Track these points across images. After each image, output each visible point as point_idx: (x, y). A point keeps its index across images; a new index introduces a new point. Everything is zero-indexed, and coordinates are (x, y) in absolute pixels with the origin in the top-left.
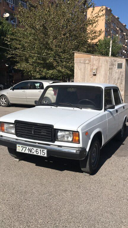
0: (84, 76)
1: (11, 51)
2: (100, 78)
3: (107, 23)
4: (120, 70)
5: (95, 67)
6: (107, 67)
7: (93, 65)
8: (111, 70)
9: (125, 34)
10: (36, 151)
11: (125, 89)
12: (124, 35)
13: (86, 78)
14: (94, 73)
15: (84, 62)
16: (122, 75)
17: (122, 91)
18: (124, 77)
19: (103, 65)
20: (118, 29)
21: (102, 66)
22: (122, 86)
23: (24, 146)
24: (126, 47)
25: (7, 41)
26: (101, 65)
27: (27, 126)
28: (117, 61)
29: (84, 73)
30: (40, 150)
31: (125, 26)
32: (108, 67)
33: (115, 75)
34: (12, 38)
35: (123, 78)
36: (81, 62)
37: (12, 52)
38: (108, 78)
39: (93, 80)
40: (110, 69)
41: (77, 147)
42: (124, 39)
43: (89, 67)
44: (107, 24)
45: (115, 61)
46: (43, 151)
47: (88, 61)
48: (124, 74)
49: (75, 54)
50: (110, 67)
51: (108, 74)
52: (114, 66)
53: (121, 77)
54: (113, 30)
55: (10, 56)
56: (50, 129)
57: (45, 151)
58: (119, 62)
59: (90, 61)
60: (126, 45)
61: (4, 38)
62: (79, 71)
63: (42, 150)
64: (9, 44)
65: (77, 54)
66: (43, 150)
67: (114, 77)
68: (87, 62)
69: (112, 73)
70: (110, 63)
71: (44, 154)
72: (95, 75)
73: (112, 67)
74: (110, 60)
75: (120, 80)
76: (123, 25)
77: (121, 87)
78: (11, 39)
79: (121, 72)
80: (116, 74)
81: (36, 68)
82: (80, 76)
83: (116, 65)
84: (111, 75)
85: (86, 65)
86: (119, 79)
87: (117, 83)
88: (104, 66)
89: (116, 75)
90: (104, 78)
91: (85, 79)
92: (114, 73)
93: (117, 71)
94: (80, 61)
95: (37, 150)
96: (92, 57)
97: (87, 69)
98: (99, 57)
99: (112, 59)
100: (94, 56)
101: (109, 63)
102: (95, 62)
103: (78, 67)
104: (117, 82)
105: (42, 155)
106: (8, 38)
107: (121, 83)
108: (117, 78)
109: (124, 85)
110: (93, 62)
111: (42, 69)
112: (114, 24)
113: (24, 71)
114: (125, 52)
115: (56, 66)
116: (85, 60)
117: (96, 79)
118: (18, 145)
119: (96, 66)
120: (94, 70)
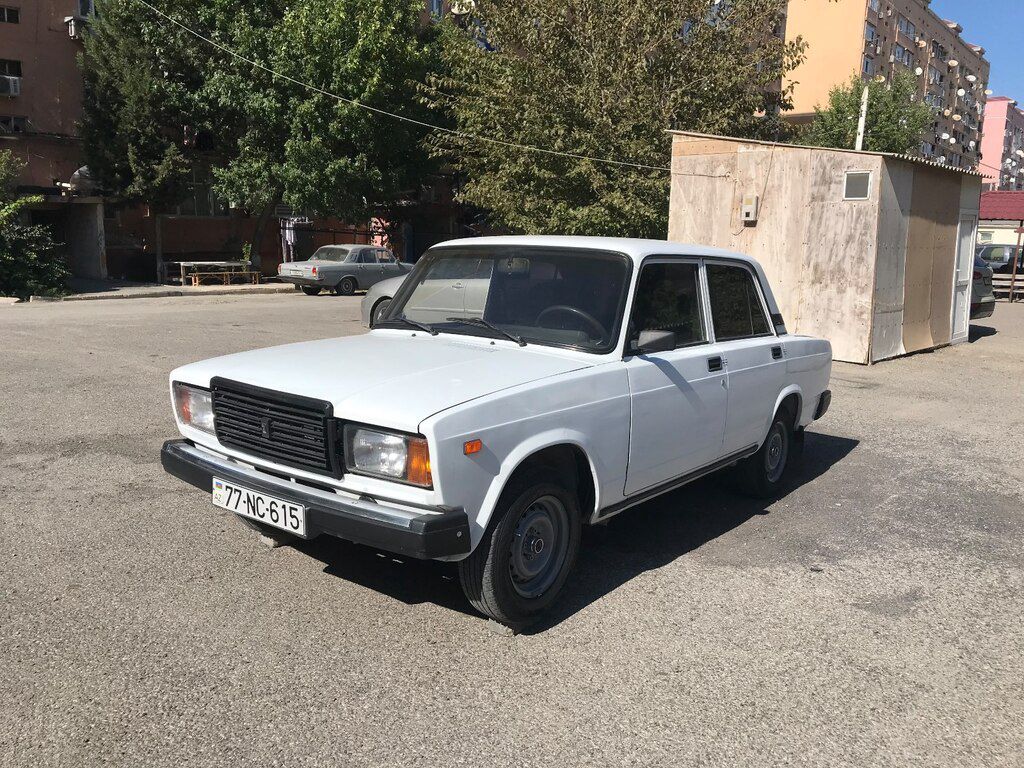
0: (709, 227)
1: (439, 135)
2: (771, 238)
3: (875, 23)
4: (858, 203)
5: (752, 193)
6: (803, 189)
7: (745, 183)
8: (817, 204)
9: (954, 63)
10: (272, 511)
11: (875, 283)
12: (949, 68)
13: (715, 237)
14: (748, 215)
15: (709, 173)
16: (866, 226)
17: (862, 292)
18: (875, 234)
19: (787, 183)
20: (923, 44)
21: (780, 186)
22: (863, 270)
23: (234, 487)
24: (957, 117)
25: (426, 95)
26: (776, 182)
27: (249, 403)
28: (846, 164)
29: (710, 216)
30: (284, 507)
31: (958, 30)
32: (808, 191)
33: (836, 223)
34: (445, 84)
35: (867, 238)
36: (698, 172)
37: (441, 137)
38: (804, 238)
39: (742, 243)
40: (814, 199)
41: (425, 503)
42: (952, 86)
43: (726, 193)
44: (873, 26)
45: (837, 166)
46: (294, 512)
47: (727, 167)
48: (874, 221)
49: (676, 140)
50: (815, 189)
51: (807, 219)
52: (833, 186)
53: (859, 232)
54: (899, 49)
55: (441, 154)
56: (319, 419)
57: (300, 513)
58: (854, 171)
59: (732, 167)
60: (957, 111)
61: (416, 84)
62: (688, 209)
63: (288, 505)
64: (432, 106)
65: (684, 139)
66: (291, 508)
67: (831, 235)
68: (721, 170)
69: (821, 218)
70: (816, 174)
71: (295, 525)
72: (752, 224)
73: (823, 189)
74: (815, 163)
75: (854, 246)
76: (948, 29)
77: (857, 274)
78: (442, 89)
79: (859, 212)
80: (841, 219)
81: (523, 199)
82: (693, 227)
83: (840, 182)
84: (820, 223)
85: (718, 183)
86: (849, 239)
87: (844, 258)
88: (789, 184)
89: (840, 225)
90: (787, 236)
91: (711, 239)
92: (830, 215)
93: (846, 206)
94: (694, 168)
95: (274, 506)
96: (742, 149)
97: (721, 199)
98: (771, 149)
99: (825, 159)
100: (751, 146)
101: (810, 173)
102: (752, 173)
103: (684, 191)
104: (841, 254)
105: (289, 528)
106: (430, 85)
107: (861, 260)
108: (841, 239)
109: (872, 267)
110: (747, 169)
111: (549, 203)
112: (905, 23)
113: (491, 210)
114: (953, 141)
115: (601, 188)
116: (713, 165)
117: (754, 240)
118: (218, 481)
119: (757, 185)
120: (749, 202)
